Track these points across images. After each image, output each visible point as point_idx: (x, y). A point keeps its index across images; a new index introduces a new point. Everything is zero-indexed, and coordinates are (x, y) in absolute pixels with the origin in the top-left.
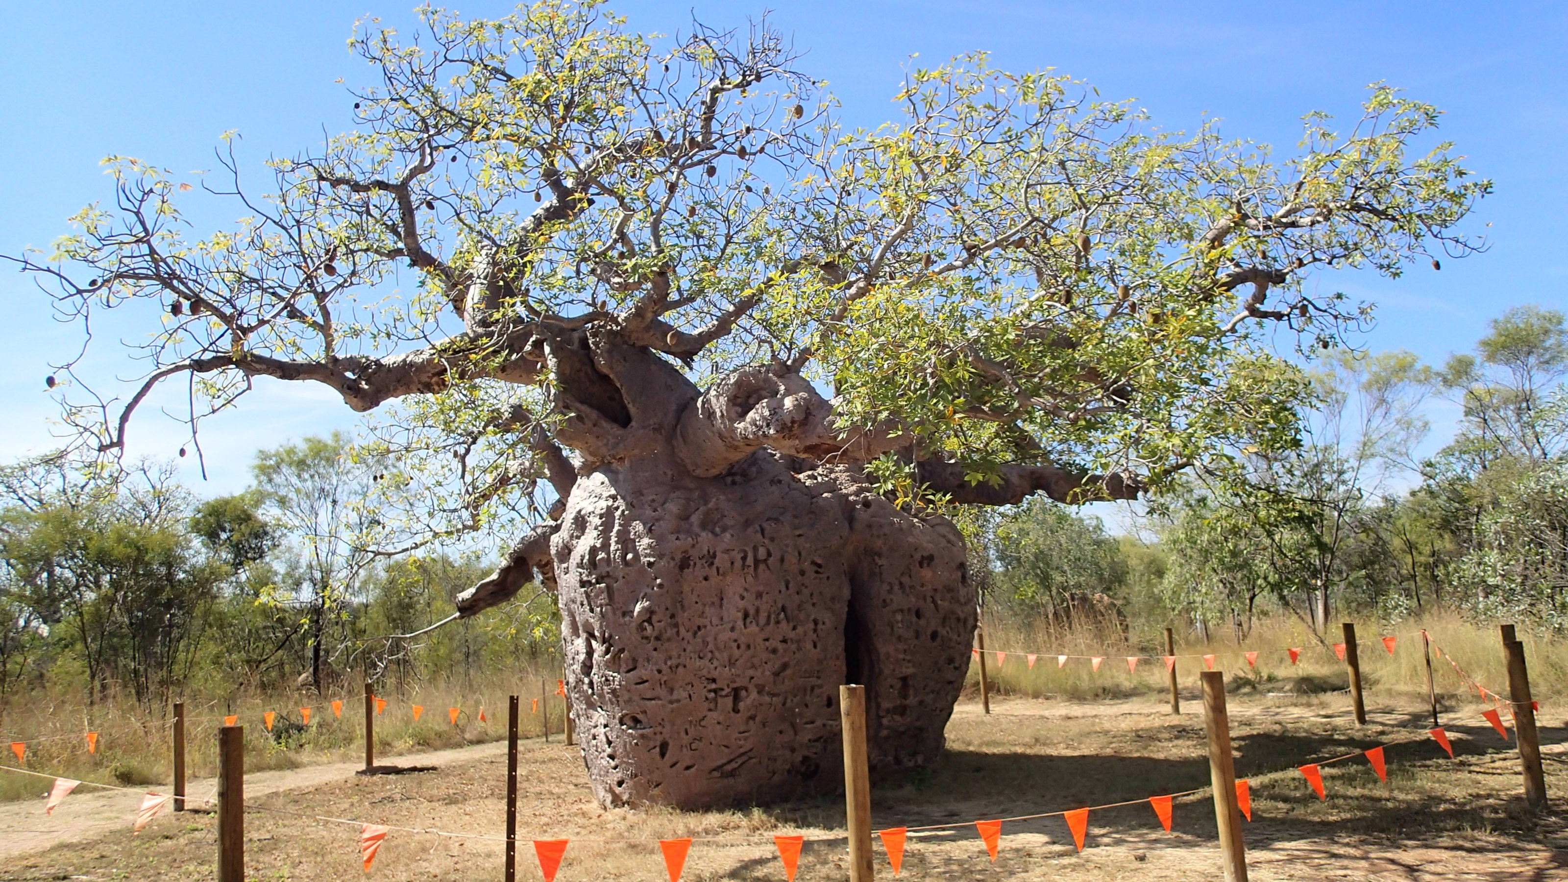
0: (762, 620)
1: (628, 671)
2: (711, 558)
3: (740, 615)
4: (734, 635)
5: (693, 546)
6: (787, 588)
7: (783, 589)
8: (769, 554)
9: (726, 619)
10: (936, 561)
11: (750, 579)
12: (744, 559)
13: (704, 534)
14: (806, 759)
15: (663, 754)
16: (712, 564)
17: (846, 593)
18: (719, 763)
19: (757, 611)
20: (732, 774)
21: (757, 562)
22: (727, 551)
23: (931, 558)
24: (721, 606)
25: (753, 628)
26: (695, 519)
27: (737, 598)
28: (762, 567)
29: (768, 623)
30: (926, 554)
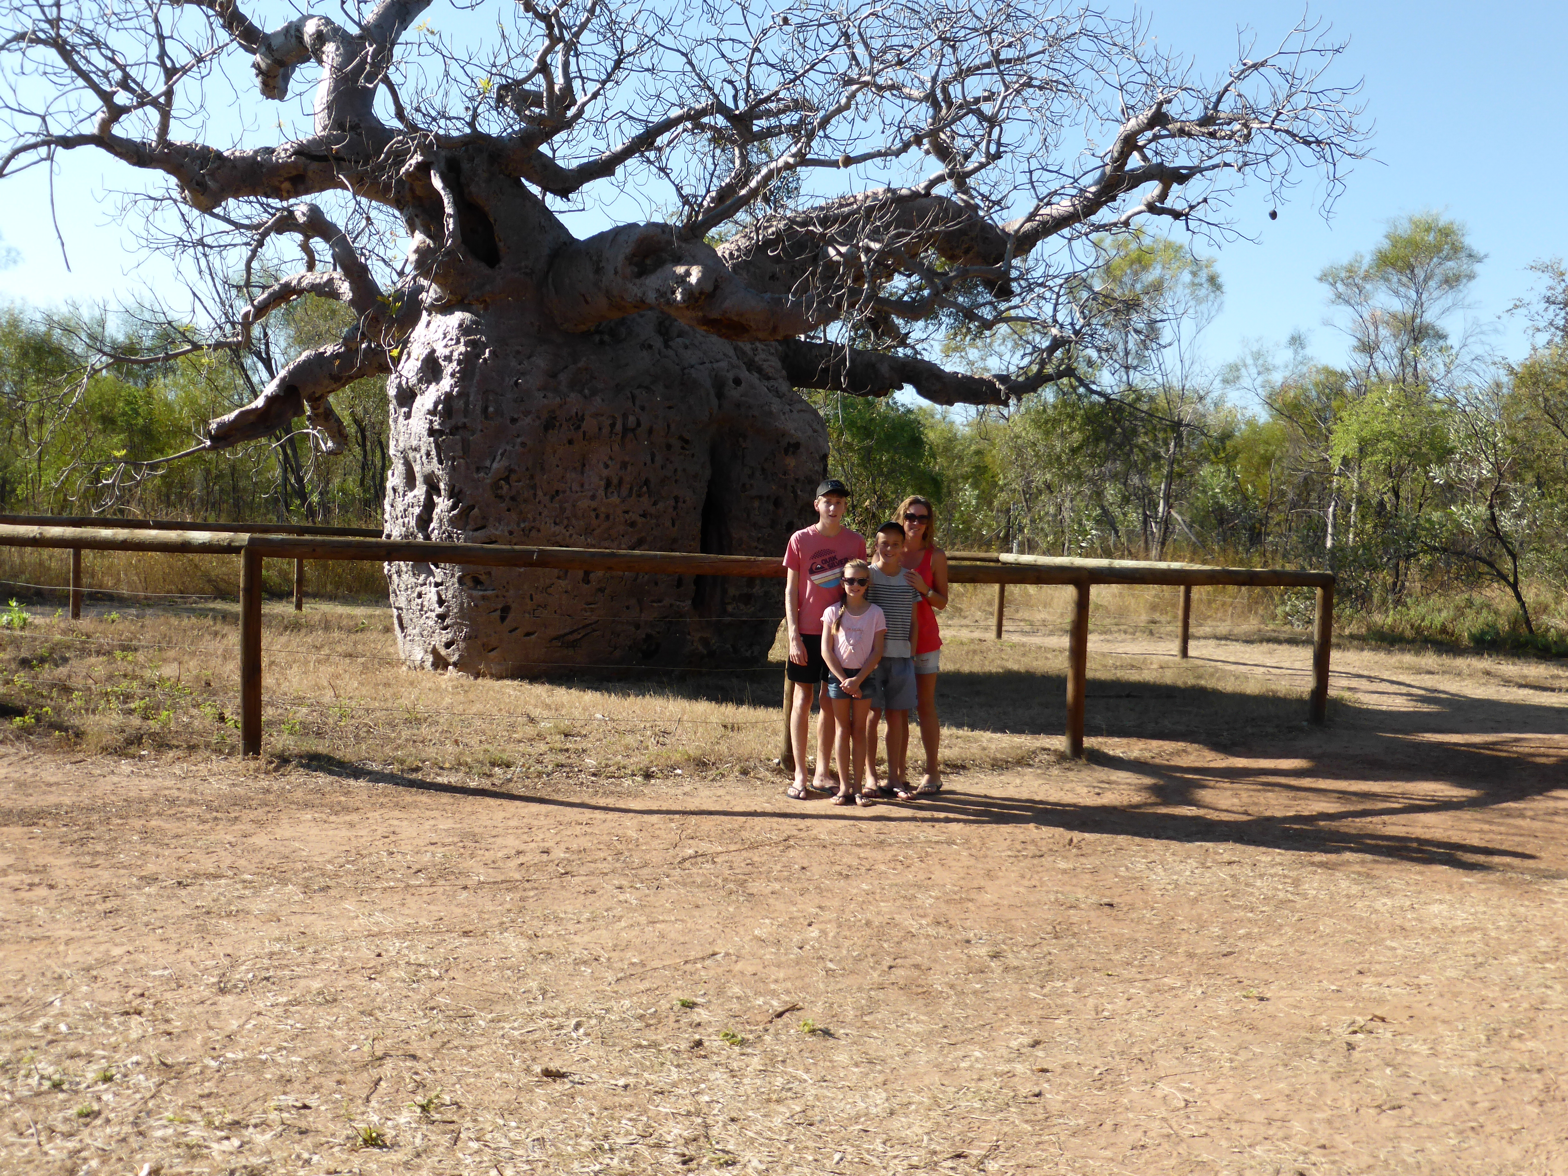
0: (624, 491)
1: (476, 530)
2: (578, 420)
3: (603, 483)
4: (594, 504)
5: (561, 406)
6: (653, 461)
7: (649, 462)
8: (639, 424)
9: (586, 487)
10: (802, 449)
11: (616, 447)
12: (613, 425)
13: (573, 395)
14: (649, 637)
15: (503, 619)
16: (579, 427)
17: (708, 473)
18: (562, 632)
19: (621, 482)
20: (573, 645)
21: (625, 429)
22: (596, 415)
23: (797, 446)
24: (582, 473)
25: (615, 499)
26: (563, 377)
27: (601, 465)
28: (630, 435)
29: (630, 494)
30: (792, 441)
